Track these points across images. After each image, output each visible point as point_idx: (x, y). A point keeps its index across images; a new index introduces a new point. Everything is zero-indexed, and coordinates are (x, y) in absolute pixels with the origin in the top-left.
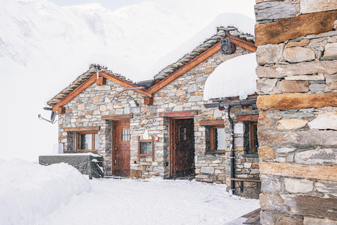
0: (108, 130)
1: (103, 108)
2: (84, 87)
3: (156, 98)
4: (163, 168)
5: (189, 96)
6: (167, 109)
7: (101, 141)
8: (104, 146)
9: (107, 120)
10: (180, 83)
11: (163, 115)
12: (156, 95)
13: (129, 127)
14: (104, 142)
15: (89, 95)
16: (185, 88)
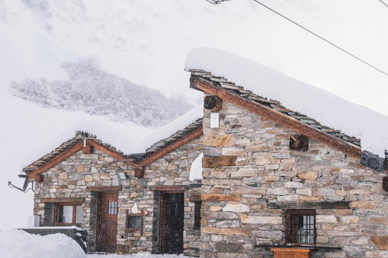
0: (93, 202)
1: (89, 178)
2: (68, 154)
3: (148, 171)
4: (151, 243)
5: (180, 171)
6: (158, 183)
7: (85, 214)
8: (88, 219)
9: (92, 191)
10: (172, 158)
11: (154, 189)
12: (147, 168)
13: (116, 199)
14: (89, 215)
15: (72, 164)
16: (177, 163)
